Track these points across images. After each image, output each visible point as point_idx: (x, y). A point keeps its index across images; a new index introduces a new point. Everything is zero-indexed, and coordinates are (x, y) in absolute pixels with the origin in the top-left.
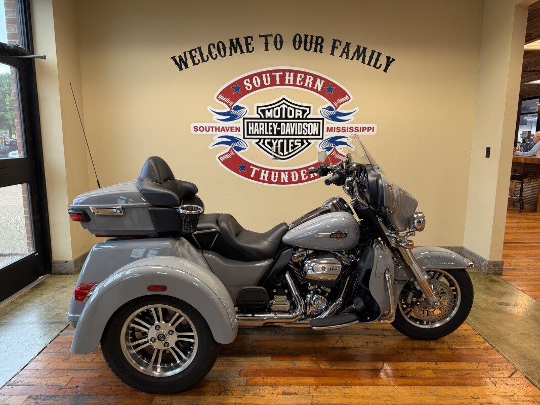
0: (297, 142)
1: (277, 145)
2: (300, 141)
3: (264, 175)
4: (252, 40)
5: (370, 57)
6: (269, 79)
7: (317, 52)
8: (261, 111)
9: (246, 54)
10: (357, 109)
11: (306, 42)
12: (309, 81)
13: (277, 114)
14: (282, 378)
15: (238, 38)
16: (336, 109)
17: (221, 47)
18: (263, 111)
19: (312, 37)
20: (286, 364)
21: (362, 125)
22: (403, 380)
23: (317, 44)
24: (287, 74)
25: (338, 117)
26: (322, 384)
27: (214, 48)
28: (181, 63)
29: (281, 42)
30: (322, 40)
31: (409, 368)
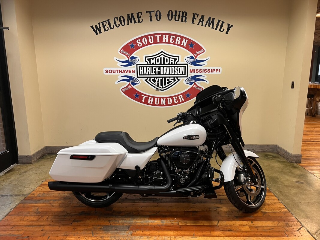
0: (171, 79)
1: (158, 81)
2: (173, 78)
3: (150, 100)
4: (141, 15)
5: (217, 24)
6: (152, 39)
7: (183, 22)
8: (148, 59)
9: (138, 24)
10: (209, 58)
11: (176, 15)
12: (178, 40)
13: (158, 62)
14: (154, 231)
15: (133, 14)
16: (196, 58)
17: (122, 19)
18: (149, 60)
19: (180, 12)
20: (158, 222)
21: (212, 68)
22: (230, 233)
23: (183, 16)
24: (164, 36)
25: (196, 63)
26: (179, 236)
27: (118, 20)
28: (97, 30)
29: (160, 16)
30: (186, 14)
31: (234, 225)
